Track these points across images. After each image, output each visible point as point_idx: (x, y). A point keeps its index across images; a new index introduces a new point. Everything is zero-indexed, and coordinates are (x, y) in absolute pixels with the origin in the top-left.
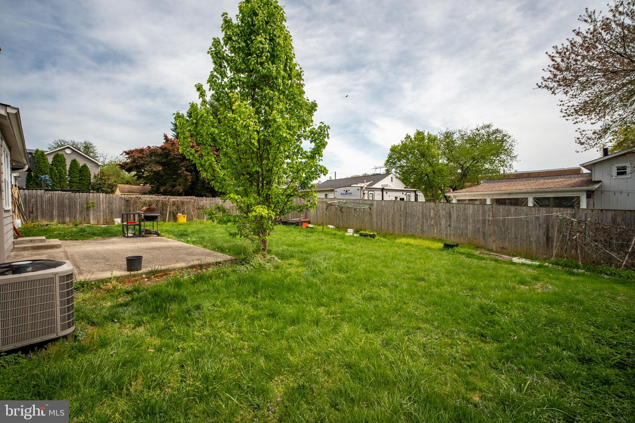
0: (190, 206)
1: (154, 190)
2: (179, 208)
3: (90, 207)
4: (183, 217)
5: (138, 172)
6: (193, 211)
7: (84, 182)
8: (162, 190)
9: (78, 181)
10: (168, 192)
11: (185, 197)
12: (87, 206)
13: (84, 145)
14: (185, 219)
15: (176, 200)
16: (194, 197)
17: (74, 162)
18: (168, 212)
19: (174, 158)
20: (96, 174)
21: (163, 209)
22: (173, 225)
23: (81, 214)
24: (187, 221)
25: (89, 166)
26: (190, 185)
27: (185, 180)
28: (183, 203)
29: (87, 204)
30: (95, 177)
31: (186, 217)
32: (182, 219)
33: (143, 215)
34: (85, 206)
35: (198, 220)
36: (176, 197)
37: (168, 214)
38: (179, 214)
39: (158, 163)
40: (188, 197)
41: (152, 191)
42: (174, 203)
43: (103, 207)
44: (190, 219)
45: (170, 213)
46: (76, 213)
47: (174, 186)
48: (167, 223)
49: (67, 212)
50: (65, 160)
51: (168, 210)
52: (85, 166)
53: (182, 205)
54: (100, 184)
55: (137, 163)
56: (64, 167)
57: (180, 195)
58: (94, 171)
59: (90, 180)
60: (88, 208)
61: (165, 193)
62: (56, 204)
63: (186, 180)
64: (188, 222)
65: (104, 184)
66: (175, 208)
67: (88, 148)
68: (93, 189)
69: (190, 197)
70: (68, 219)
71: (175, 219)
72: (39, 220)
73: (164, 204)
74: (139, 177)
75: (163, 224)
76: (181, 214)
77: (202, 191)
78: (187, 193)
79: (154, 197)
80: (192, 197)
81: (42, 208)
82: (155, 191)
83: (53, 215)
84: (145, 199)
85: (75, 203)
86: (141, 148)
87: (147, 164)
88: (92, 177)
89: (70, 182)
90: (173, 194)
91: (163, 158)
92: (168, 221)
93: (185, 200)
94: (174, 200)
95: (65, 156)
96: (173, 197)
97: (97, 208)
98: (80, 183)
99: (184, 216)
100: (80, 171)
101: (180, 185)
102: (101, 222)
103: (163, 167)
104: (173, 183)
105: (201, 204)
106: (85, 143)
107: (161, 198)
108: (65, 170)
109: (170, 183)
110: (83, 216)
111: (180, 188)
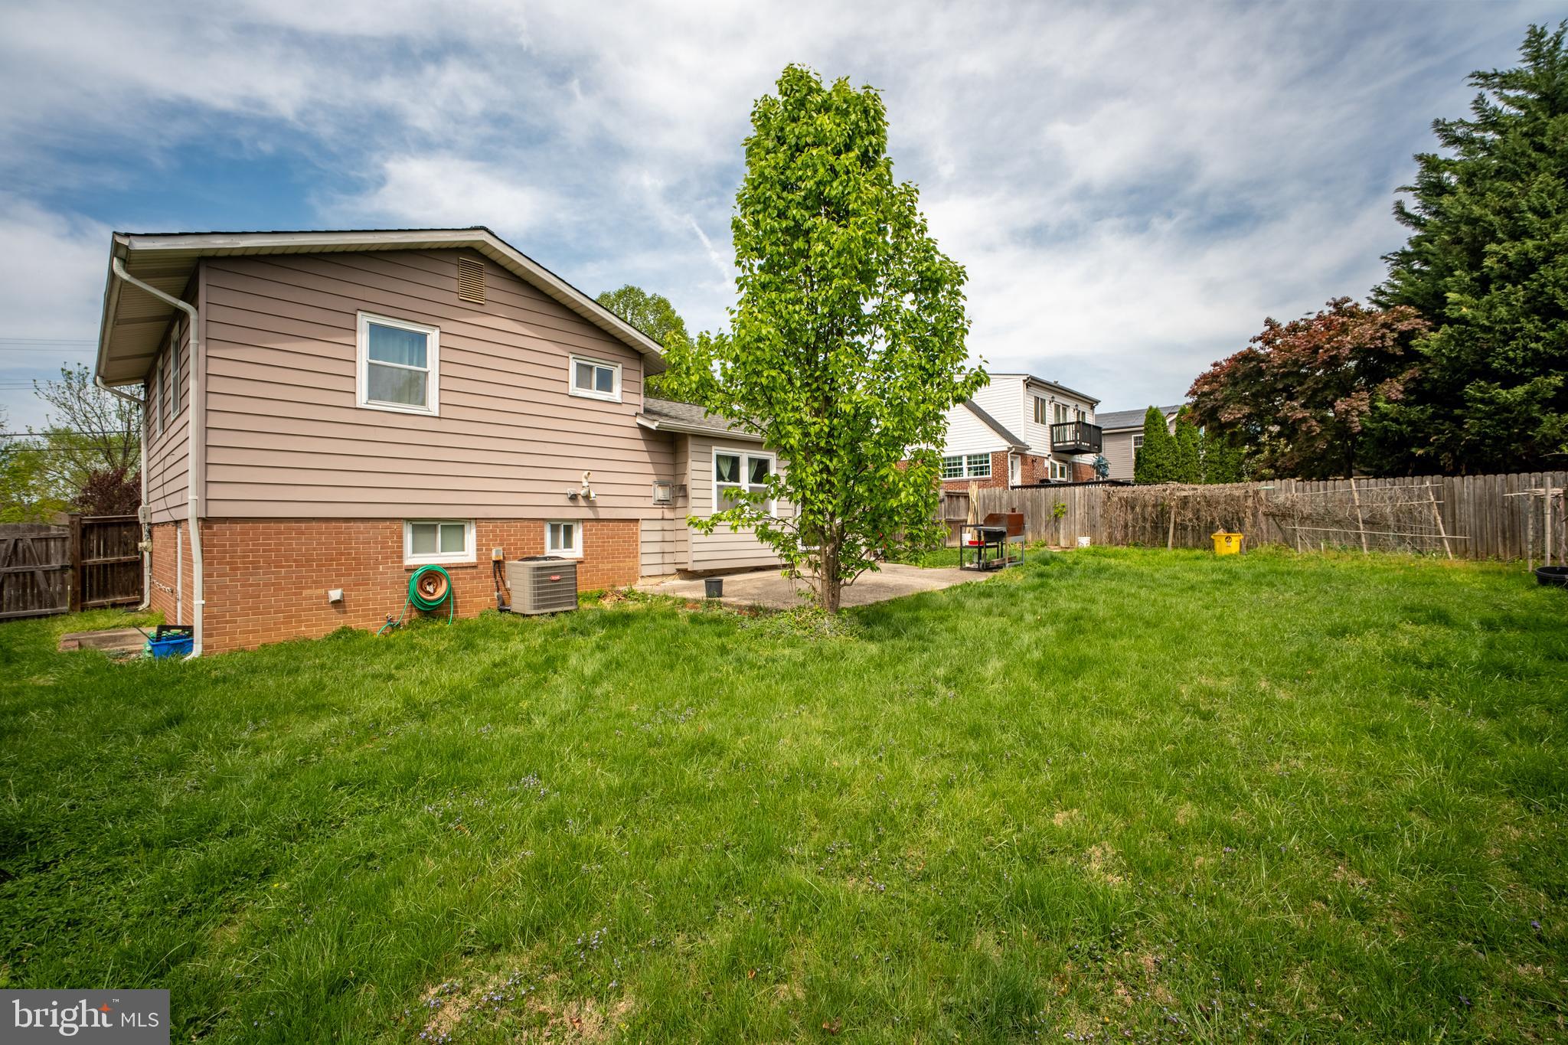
2: (1199, 515)
3: (1060, 514)
4: (1222, 539)
12: (1054, 511)
14: (1233, 544)
15: (1191, 493)
18: (1172, 526)
23: (1047, 527)
28: (1208, 501)
29: (1055, 507)
31: (1235, 539)
32: (1222, 544)
34: (1052, 513)
37: (1171, 530)
42: (1185, 502)
45: (1176, 527)
46: (1040, 526)
48: (1167, 553)
51: (1172, 520)
53: (1208, 506)
56: (1193, 432)
60: (1057, 516)
66: (1188, 514)
70: (1029, 536)
73: (1160, 506)
76: (1223, 532)
85: (1040, 506)
92: (1175, 547)
94: (1185, 494)
97: (1071, 516)
99: (1227, 537)
102: (1076, 543)
105: (1280, 499)
110: (1050, 531)
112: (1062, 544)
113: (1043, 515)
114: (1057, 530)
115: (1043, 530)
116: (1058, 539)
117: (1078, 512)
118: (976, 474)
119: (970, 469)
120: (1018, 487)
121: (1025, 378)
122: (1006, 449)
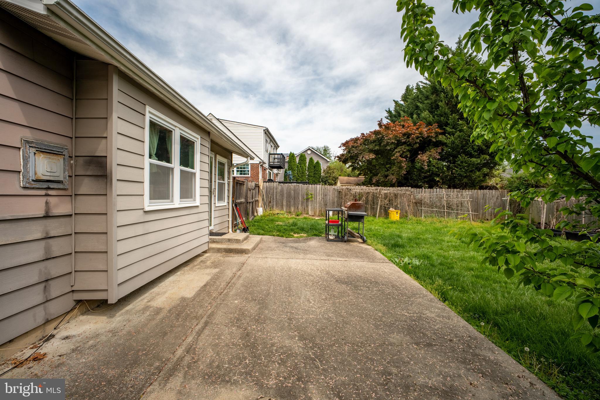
0: (405, 199)
1: (367, 181)
2: (391, 201)
3: (309, 199)
4: (395, 213)
5: (353, 163)
6: (408, 206)
7: (317, 176)
8: (374, 181)
9: (313, 175)
10: (381, 183)
11: (399, 188)
12: (307, 197)
13: (324, 149)
14: (398, 215)
15: (389, 191)
16: (410, 188)
17: (311, 159)
18: (379, 207)
19: (387, 144)
20: (325, 168)
21: (374, 203)
22: (384, 223)
23: (302, 205)
24: (400, 218)
25: (321, 162)
26: (404, 174)
27: (399, 168)
28: (396, 196)
29: (307, 195)
30: (324, 171)
31: (399, 213)
32: (395, 215)
33: (346, 212)
34: (305, 197)
35: (414, 218)
36: (388, 188)
37: (378, 209)
38: (391, 209)
39: (371, 151)
40: (402, 188)
41: (365, 182)
42: (386, 195)
43: (319, 198)
44: (404, 216)
45: (381, 206)
46: (298, 204)
47: (386, 176)
48: (377, 220)
49: (292, 203)
50: (306, 158)
51: (379, 204)
52: (318, 163)
53: (395, 198)
54: (327, 177)
55: (352, 153)
56: (305, 164)
57: (392, 185)
58: (323, 166)
59: (320, 174)
60: (307, 199)
61: (377, 184)
62: (285, 195)
63: (401, 168)
64: (402, 220)
65: (330, 176)
66: (386, 202)
67: (326, 151)
68: (322, 181)
69: (404, 188)
70: (292, 209)
71: (387, 214)
72: (274, 209)
73: (375, 197)
74: (354, 169)
75: (373, 221)
76: (394, 209)
77: (418, 180)
78: (400, 184)
79: (365, 189)
80: (407, 188)
81: (277, 199)
82: (368, 183)
83: (283, 205)
84: (355, 191)
85: (298, 194)
86: (356, 137)
87: (361, 154)
88: (322, 171)
89: (308, 176)
90: (385, 184)
91: (376, 145)
92: (379, 216)
93: (400, 192)
94: (386, 192)
95: (306, 156)
96: (385, 188)
97: (315, 199)
98: (314, 177)
99: (397, 212)
100: (315, 167)
101: (393, 174)
102: (317, 213)
103: (376, 155)
104: (386, 173)
105: (419, 196)
106: (324, 147)
107: (372, 189)
108: (306, 167)
109: (383, 172)
110: (304, 207)
111: (393, 178)
112: (310, 213)
113: (300, 198)
114: (307, 206)
115: (300, 206)
116: (308, 211)
117: (318, 198)
118: (241, 174)
119: (237, 171)
120: (282, 182)
121: (265, 129)
122: (258, 162)
